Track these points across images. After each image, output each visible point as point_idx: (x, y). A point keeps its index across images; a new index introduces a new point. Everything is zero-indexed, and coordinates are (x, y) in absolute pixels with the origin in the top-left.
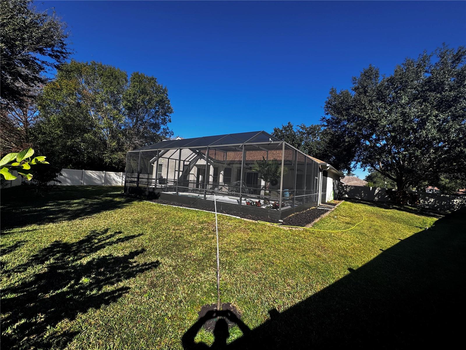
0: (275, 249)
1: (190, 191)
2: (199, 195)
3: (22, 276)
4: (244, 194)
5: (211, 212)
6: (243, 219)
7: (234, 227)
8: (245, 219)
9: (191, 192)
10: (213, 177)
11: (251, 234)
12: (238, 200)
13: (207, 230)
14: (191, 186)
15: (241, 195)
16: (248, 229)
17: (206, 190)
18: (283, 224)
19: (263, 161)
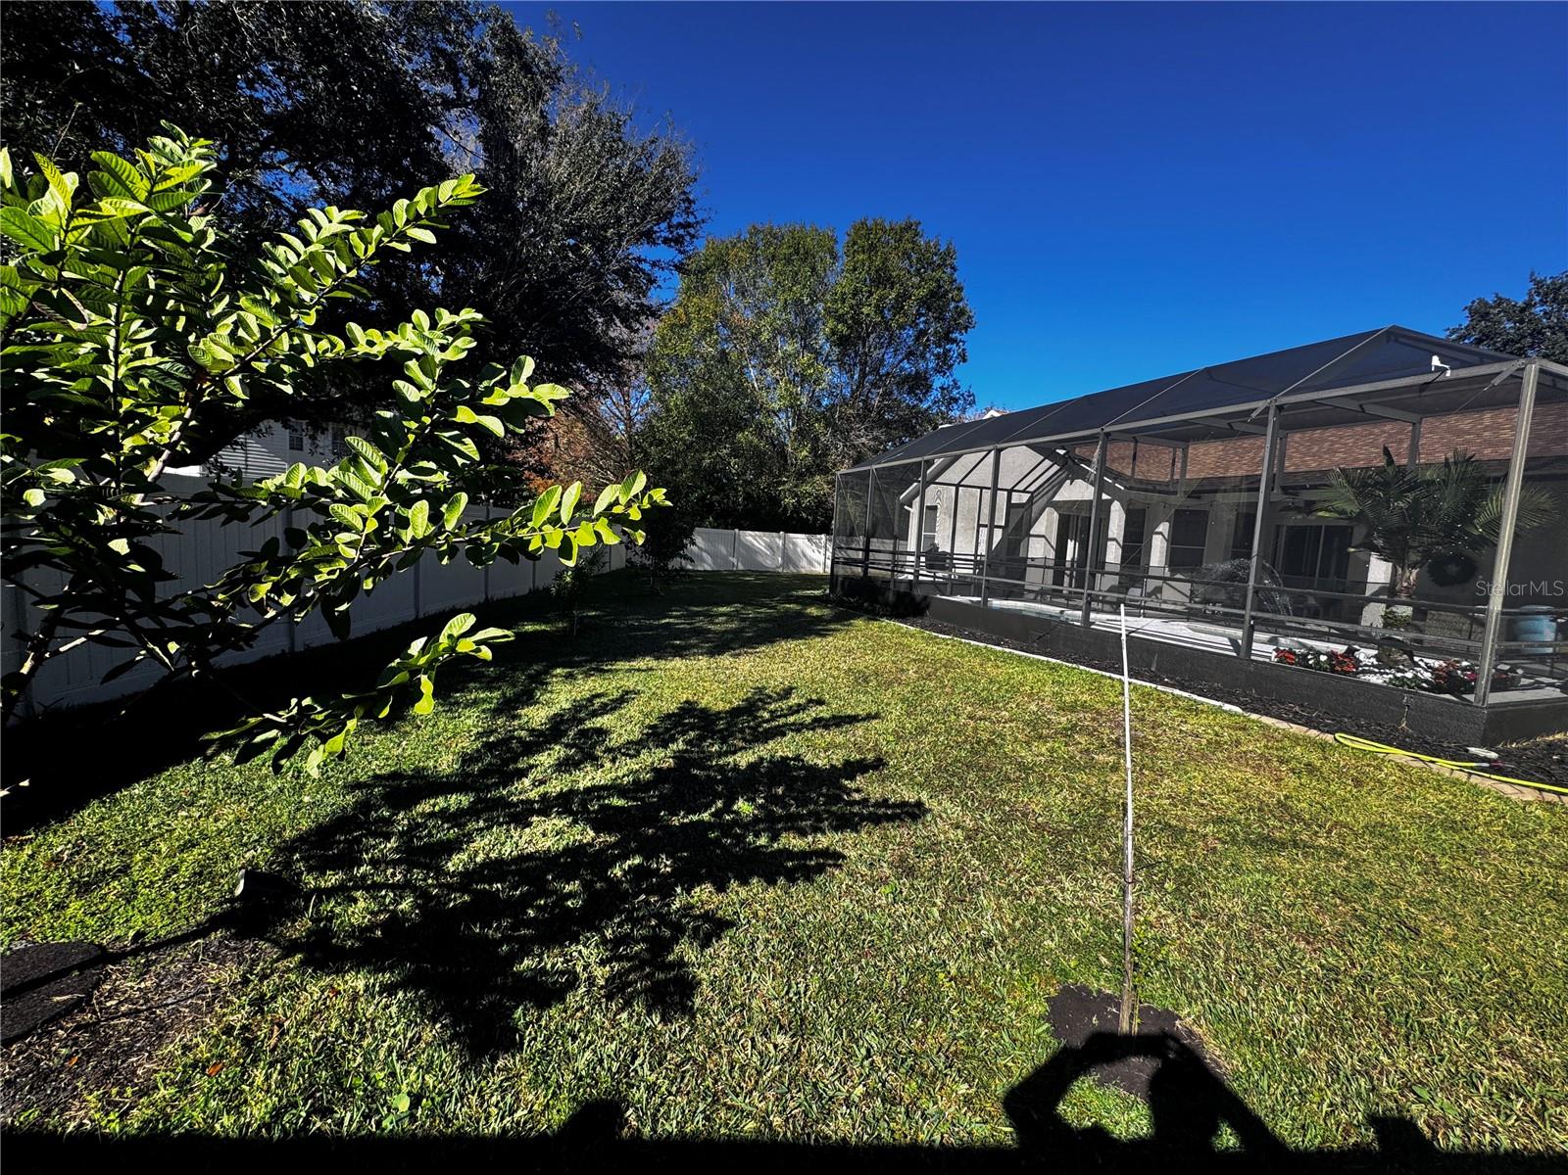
0: (1430, 868)
1: (1032, 596)
2: (1062, 612)
3: (633, 765)
4: (1266, 615)
5: (1108, 674)
6: (1254, 716)
7: (1209, 742)
8: (1267, 720)
9: (1034, 600)
10: (1123, 548)
11: (1292, 781)
12: (1233, 641)
13: (1090, 734)
14: (1034, 578)
15: (1253, 618)
16: (1281, 762)
17: (1089, 595)
18: (1494, 768)
19: (1380, 471)
